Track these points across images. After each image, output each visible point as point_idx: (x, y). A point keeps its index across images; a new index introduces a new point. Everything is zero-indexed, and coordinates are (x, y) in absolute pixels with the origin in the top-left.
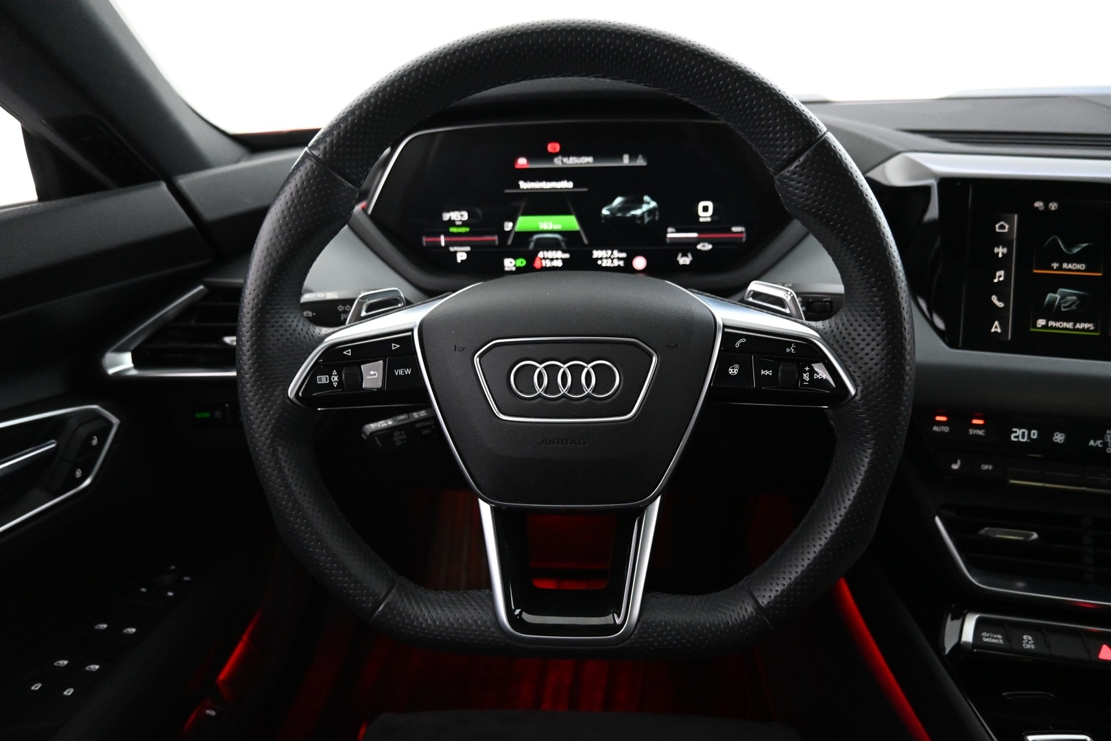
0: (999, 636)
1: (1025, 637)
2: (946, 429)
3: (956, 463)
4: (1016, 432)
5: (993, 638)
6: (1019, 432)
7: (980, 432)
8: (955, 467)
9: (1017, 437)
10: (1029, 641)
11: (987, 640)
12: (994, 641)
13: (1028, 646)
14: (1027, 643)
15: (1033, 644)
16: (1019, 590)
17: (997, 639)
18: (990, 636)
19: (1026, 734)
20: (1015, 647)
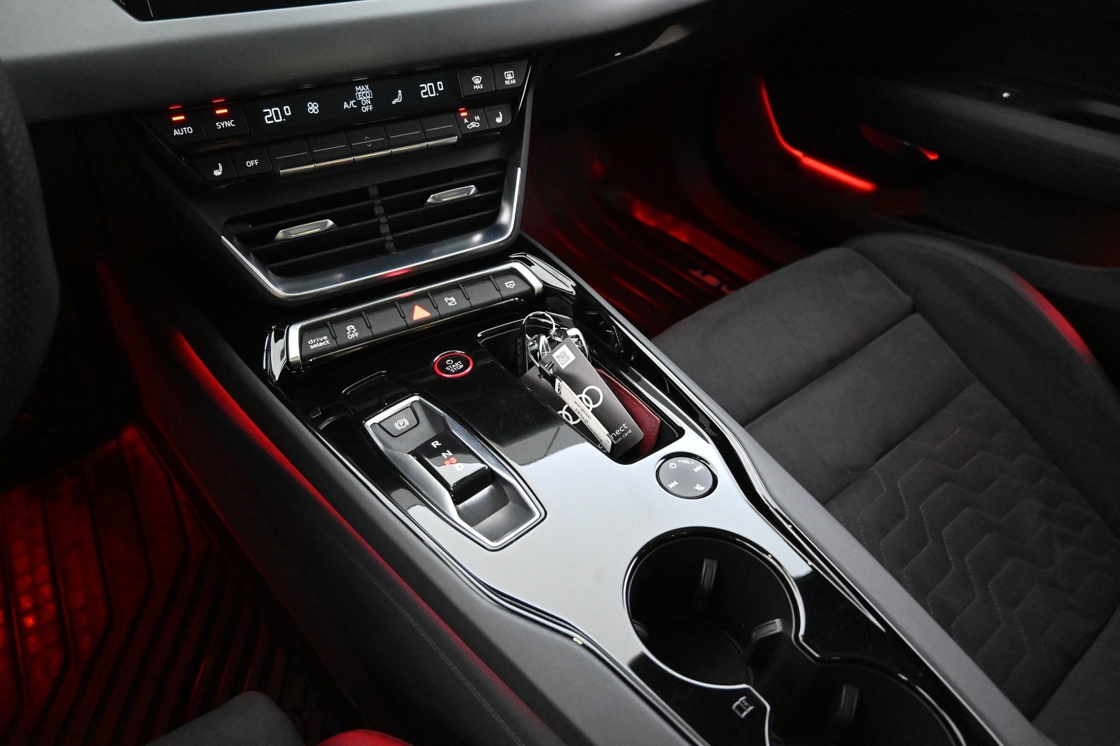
0: (325, 338)
1: (348, 328)
2: (189, 130)
3: (217, 168)
4: (268, 113)
5: (320, 341)
6: (271, 112)
7: (229, 124)
8: (217, 173)
9: (271, 119)
10: (353, 330)
11: (315, 346)
12: (321, 344)
13: (353, 336)
14: (351, 333)
15: (356, 331)
16: (338, 282)
17: (324, 340)
18: (316, 341)
19: (366, 421)
20: (341, 341)
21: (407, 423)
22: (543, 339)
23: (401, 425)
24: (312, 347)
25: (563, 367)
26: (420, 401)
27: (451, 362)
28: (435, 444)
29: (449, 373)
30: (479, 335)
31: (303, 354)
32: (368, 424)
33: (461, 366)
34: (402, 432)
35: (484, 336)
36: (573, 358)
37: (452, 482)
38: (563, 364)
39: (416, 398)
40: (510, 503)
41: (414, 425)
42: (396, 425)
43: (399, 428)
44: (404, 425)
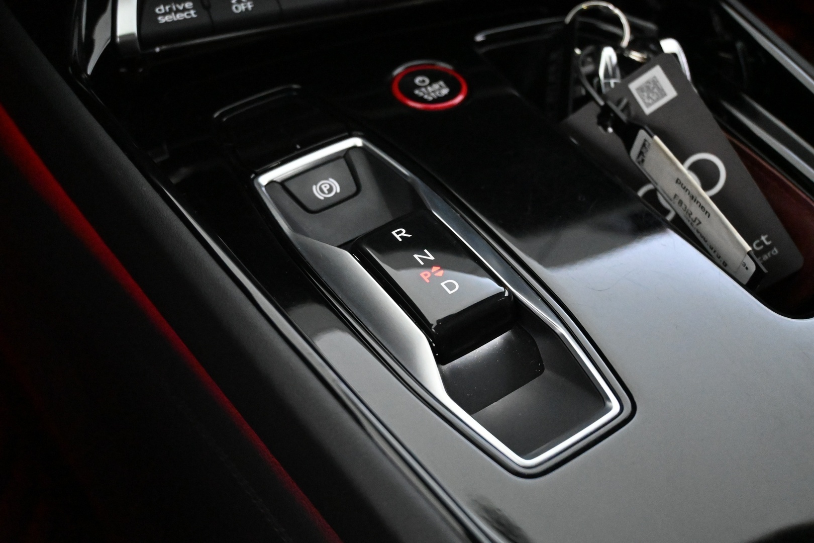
0: (188, 5)
5: (178, 11)
11: (167, 19)
12: (179, 16)
13: (242, 8)
17: (185, 10)
18: (171, 9)
19: (259, 174)
20: (218, 16)
21: (337, 188)
22: (608, 55)
23: (325, 190)
24: (162, 20)
25: (648, 111)
26: (363, 149)
27: (423, 81)
28: (399, 234)
29: (421, 100)
30: (479, 38)
31: (142, 32)
32: (264, 179)
33: (445, 91)
34: (325, 205)
35: (489, 40)
36: (671, 93)
37: (433, 316)
38: (648, 105)
39: (357, 142)
40: (546, 372)
41: (350, 193)
42: (315, 190)
43: (321, 196)
44: (330, 190)
